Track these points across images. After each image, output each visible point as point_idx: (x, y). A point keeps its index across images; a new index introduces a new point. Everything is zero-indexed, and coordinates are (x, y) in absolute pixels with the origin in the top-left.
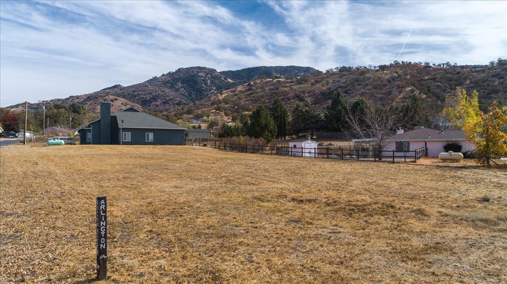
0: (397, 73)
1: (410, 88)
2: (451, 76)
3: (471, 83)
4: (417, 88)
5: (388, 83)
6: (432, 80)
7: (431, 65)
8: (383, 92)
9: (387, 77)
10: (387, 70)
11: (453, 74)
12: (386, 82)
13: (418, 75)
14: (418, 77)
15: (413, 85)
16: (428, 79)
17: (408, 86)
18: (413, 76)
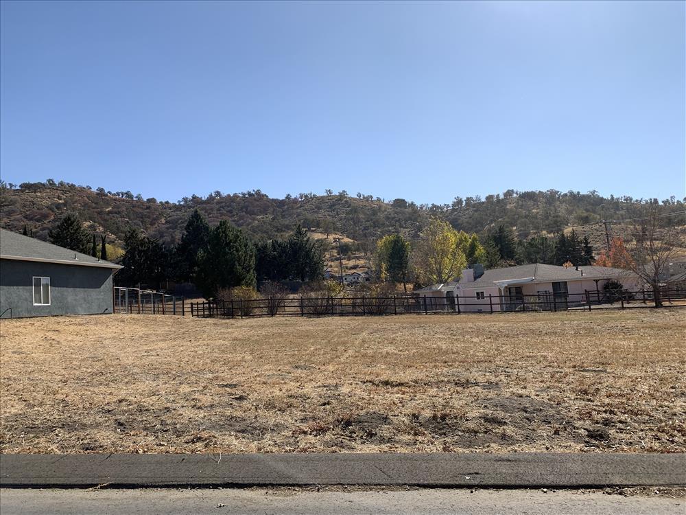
0: (59, 198)
1: (88, 223)
2: (140, 210)
3: (166, 222)
4: (100, 224)
5: (50, 212)
6: (116, 213)
7: (106, 192)
8: (45, 226)
9: (44, 203)
10: (40, 192)
11: (143, 208)
12: (45, 211)
13: (94, 205)
14: (94, 208)
15: (90, 219)
16: (110, 212)
17: (85, 220)
18: (85, 205)
